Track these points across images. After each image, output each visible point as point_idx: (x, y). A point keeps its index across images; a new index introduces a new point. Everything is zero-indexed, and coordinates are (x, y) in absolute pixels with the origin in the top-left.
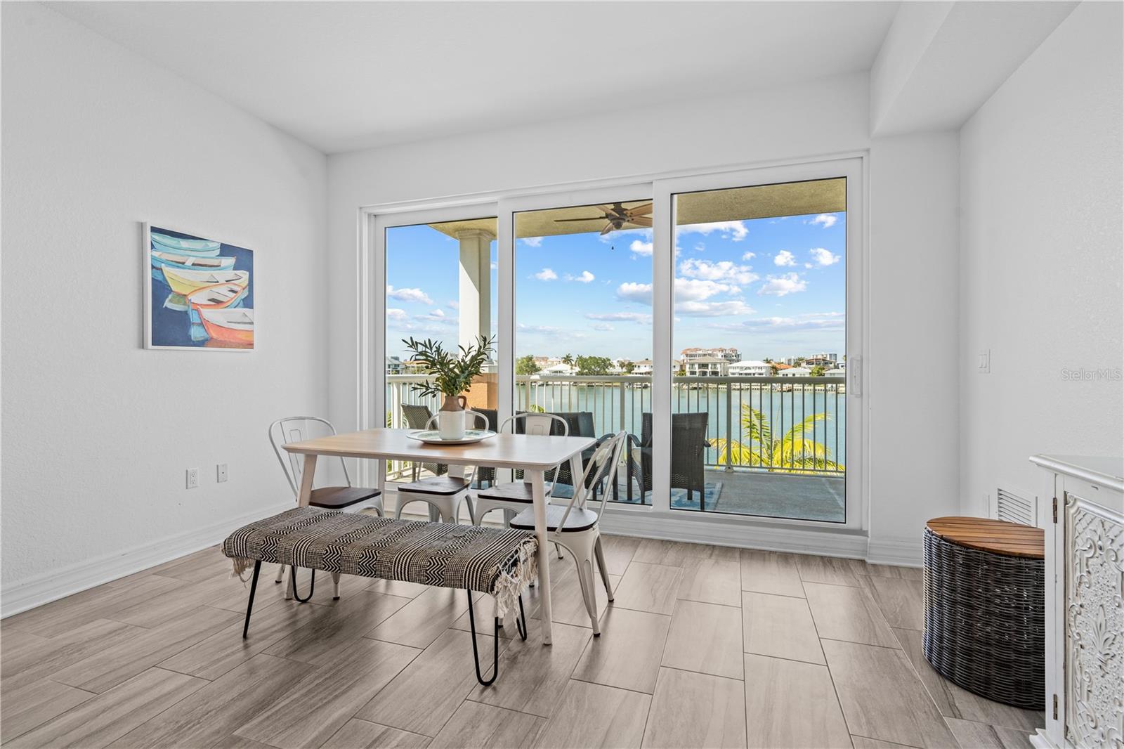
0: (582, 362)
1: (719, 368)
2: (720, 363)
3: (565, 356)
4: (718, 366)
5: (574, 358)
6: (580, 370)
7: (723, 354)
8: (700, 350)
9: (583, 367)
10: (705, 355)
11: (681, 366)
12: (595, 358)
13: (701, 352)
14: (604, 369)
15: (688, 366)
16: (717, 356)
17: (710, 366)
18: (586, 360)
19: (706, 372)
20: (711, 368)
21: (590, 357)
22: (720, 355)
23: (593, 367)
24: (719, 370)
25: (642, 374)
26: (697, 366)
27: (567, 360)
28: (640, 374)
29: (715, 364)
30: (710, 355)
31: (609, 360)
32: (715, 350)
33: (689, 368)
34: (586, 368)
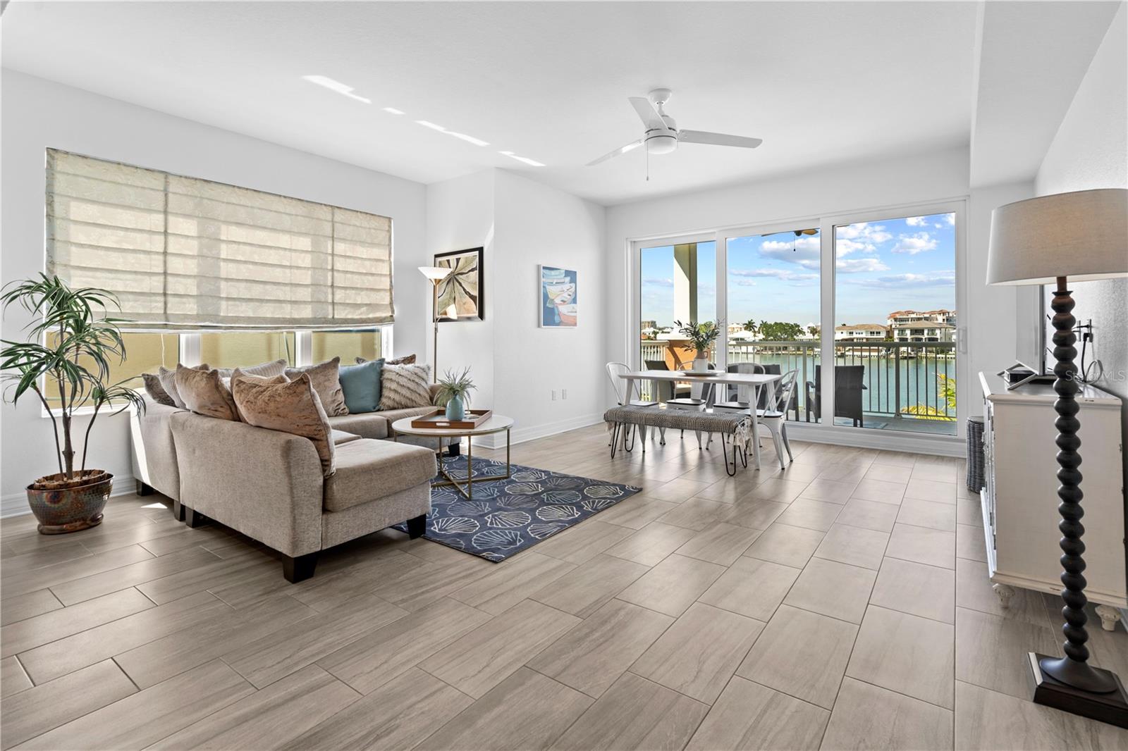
0: (767, 328)
1: (938, 334)
2: (940, 329)
3: (747, 323)
4: (938, 332)
5: (758, 324)
6: (764, 337)
7: (945, 317)
8: (913, 313)
9: (768, 334)
10: (919, 319)
11: (888, 332)
12: (781, 323)
13: (914, 316)
14: (792, 336)
15: (896, 332)
16: (937, 319)
17: (926, 332)
18: (771, 326)
19: (922, 339)
20: (928, 334)
21: (776, 323)
22: (940, 318)
23: (779, 334)
24: (938, 336)
26: (908, 332)
27: (749, 326)
29: (932, 330)
30: (926, 319)
31: (799, 326)
32: (933, 313)
33: (899, 334)
34: (771, 335)
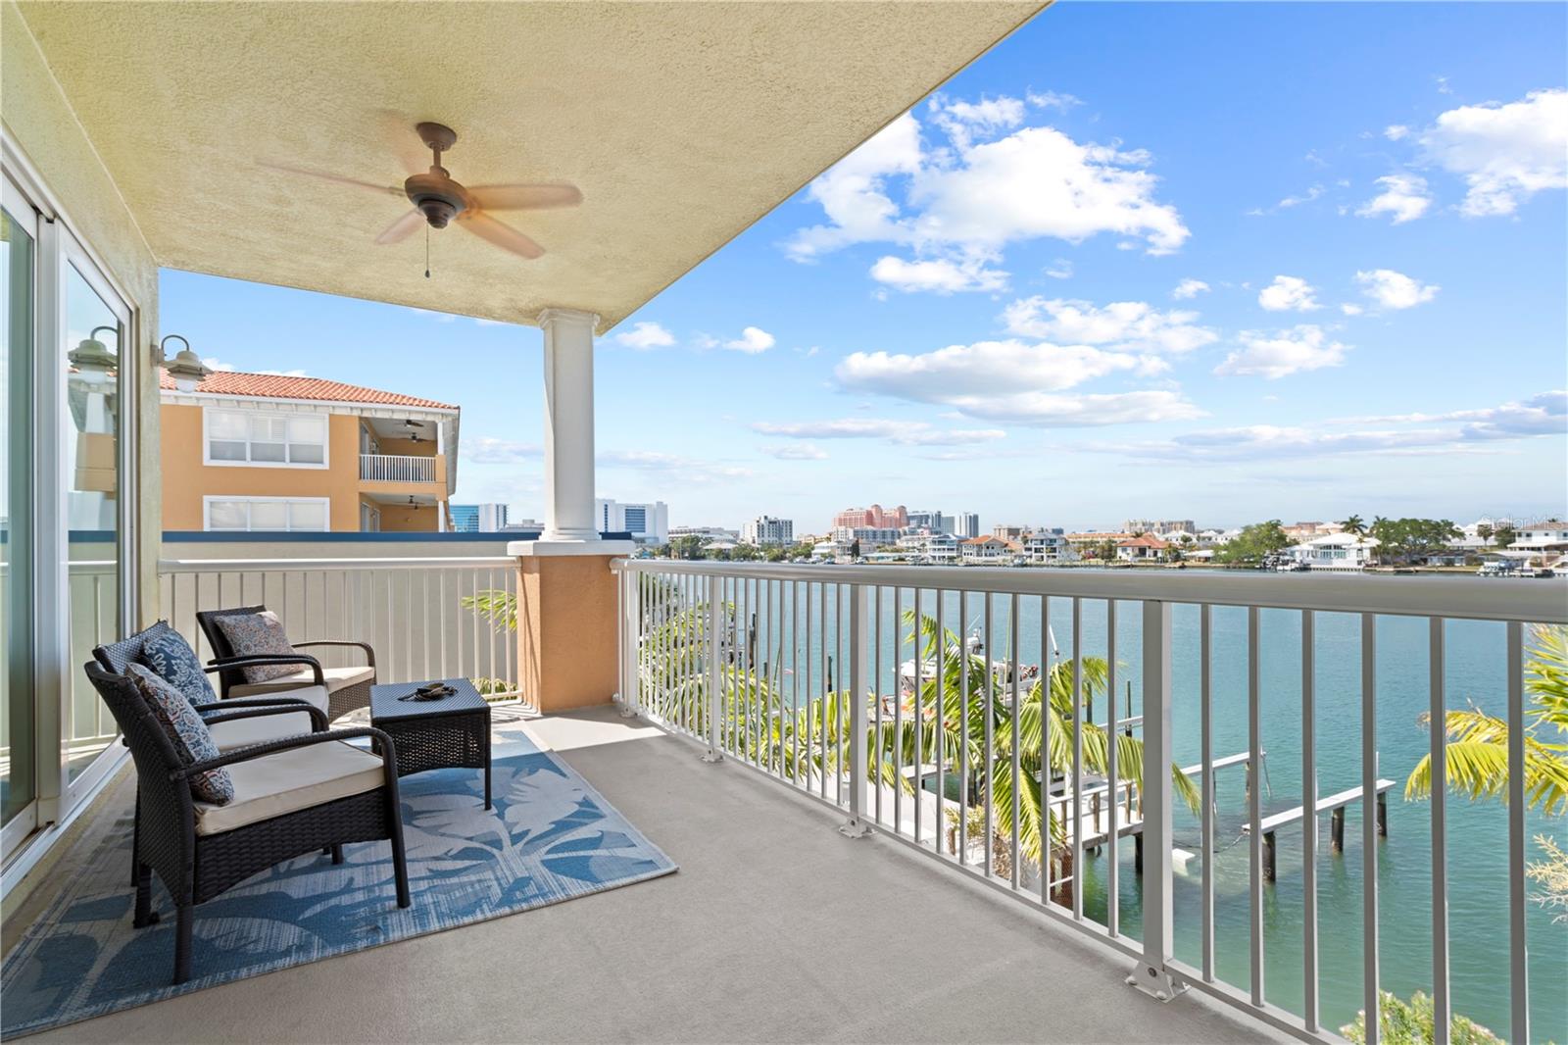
0: (1384, 528)
3: (1348, 520)
9: (1387, 538)
18: (1393, 525)
25: (1539, 549)
27: (1352, 525)
28: (1533, 549)
